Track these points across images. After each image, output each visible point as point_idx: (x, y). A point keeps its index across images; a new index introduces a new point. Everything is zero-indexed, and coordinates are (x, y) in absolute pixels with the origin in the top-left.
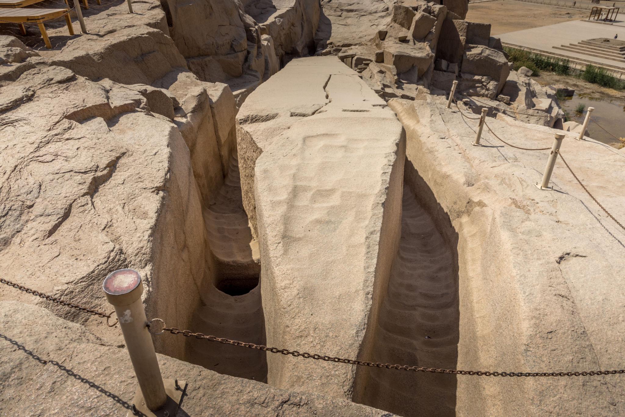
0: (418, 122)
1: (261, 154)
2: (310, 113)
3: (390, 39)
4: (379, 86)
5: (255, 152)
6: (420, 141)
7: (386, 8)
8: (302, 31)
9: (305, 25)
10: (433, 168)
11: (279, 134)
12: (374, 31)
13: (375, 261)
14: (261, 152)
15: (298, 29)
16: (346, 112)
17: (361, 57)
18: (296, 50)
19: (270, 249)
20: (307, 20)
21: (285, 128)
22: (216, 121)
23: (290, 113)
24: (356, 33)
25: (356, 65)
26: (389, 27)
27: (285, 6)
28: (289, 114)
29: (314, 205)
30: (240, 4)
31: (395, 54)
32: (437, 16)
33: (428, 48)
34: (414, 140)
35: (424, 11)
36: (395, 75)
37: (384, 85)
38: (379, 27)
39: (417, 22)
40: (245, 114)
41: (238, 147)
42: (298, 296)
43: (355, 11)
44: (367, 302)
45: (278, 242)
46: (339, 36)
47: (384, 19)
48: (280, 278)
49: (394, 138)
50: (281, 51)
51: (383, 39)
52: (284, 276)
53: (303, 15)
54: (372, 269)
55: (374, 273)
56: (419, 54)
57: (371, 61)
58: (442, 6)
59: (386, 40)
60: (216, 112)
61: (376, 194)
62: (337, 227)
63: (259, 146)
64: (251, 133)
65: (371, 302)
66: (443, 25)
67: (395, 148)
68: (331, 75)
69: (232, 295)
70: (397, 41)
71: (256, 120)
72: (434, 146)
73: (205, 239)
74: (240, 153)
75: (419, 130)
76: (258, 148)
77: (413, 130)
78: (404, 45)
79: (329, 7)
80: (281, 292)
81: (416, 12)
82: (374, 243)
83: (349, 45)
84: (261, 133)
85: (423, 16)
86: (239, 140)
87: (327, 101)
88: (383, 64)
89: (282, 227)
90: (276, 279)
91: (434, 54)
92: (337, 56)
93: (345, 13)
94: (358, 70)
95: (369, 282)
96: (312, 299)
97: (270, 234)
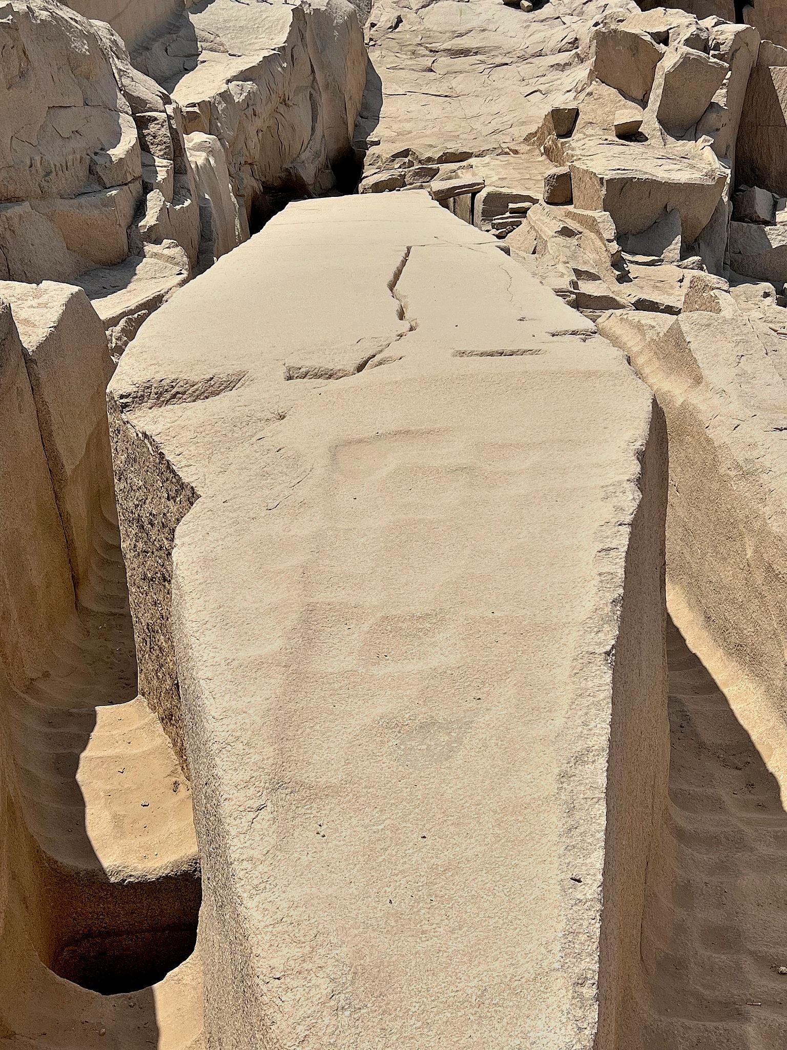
0: (698, 380)
1: (192, 504)
2: (351, 367)
3: (590, 131)
4: (562, 275)
5: (174, 498)
6: (709, 441)
7: (570, 38)
8: (314, 119)
9: (324, 99)
10: (757, 525)
11: (252, 436)
12: (540, 110)
13: (597, 859)
14: (193, 497)
15: (301, 114)
16: (465, 358)
17: (503, 190)
18: (299, 178)
19: (228, 832)
20: (327, 86)
21: (270, 416)
22: (45, 403)
23: (284, 369)
24: (482, 119)
25: (488, 215)
26: (582, 96)
27: (257, 47)
28: (281, 372)
29: (374, 670)
30: (115, 42)
31: (606, 177)
32: (729, 57)
33: (709, 154)
34: (689, 439)
35: (688, 42)
36: (609, 241)
37: (578, 273)
38: (551, 97)
39: (668, 76)
40: (136, 379)
41: (119, 486)
42: (332, 1003)
43: (476, 53)
44: (579, 1013)
45: (255, 806)
46: (429, 132)
47: (567, 72)
48: (268, 937)
49: (628, 435)
50: (252, 184)
51: (569, 134)
52: (279, 928)
53: (313, 71)
54: (592, 888)
55: (598, 906)
56: (682, 175)
57: (535, 201)
58: (741, 27)
59: (576, 135)
60: (43, 376)
61: (584, 623)
62: (459, 741)
63: (186, 480)
64: (157, 439)
65: (593, 1015)
66: (749, 83)
67: (635, 468)
68: (409, 249)
69: (106, 991)
70: (610, 138)
71: (174, 396)
72: (755, 454)
73: (9, 798)
74: (125, 504)
75: (703, 407)
76: (183, 486)
77: (684, 406)
78: (635, 148)
79: (393, 43)
80: (268, 991)
81: (662, 47)
82: (589, 794)
83: (462, 157)
84: (190, 435)
85: (686, 60)
86: (119, 460)
87: (404, 326)
88: (570, 208)
89: (269, 751)
90: (253, 940)
91: (729, 171)
92: (424, 192)
93: (444, 61)
94: (494, 231)
95: (583, 938)
96: (384, 1012)
97: (227, 777)
